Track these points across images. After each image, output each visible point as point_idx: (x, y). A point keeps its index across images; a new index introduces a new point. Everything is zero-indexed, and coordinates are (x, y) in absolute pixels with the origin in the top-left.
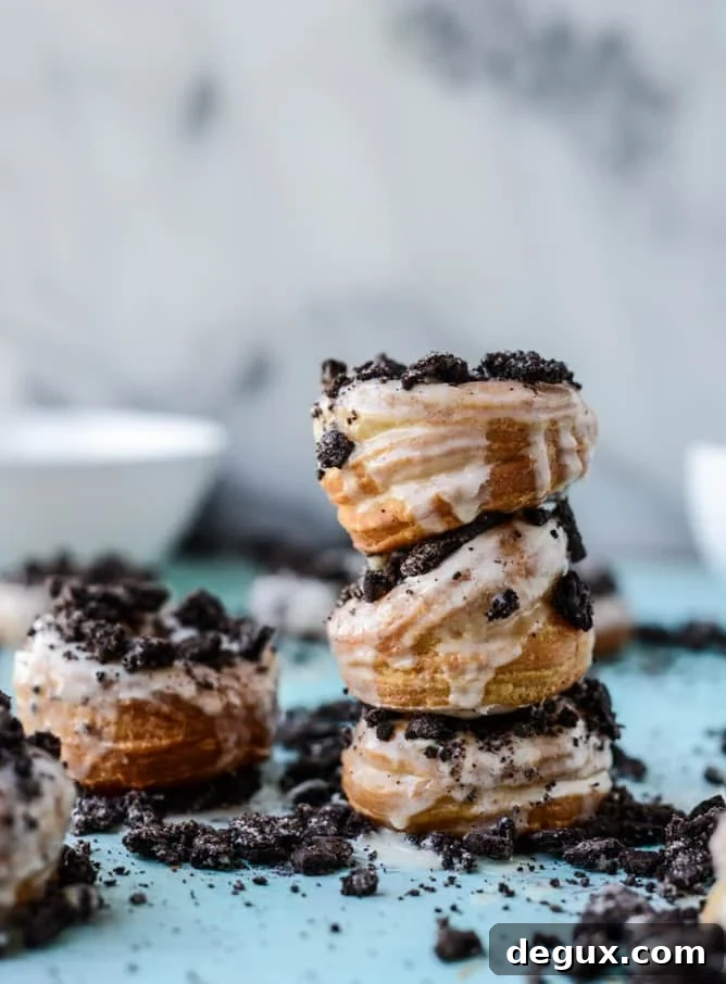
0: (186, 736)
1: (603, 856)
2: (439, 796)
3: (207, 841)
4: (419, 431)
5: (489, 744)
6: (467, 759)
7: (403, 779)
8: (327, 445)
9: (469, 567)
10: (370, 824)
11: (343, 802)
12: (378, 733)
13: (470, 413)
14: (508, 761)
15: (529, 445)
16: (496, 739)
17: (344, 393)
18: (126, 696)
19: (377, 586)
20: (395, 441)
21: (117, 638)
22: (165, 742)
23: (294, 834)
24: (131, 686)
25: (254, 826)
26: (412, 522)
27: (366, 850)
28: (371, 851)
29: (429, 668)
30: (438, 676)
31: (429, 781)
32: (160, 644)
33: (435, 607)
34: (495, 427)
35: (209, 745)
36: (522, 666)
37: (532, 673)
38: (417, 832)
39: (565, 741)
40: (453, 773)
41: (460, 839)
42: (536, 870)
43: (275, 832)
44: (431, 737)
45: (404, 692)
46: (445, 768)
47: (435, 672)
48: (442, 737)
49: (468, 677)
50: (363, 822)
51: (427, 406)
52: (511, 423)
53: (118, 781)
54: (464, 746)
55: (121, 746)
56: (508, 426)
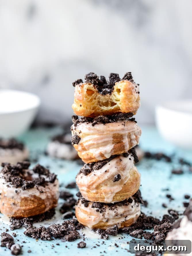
0: (37, 205)
1: (139, 235)
2: (99, 221)
3: (44, 234)
4: (96, 136)
5: (111, 208)
6: (106, 212)
7: (91, 217)
8: (74, 139)
9: (109, 169)
10: (83, 226)
11: (76, 219)
12: (85, 205)
13: (109, 132)
14: (116, 212)
15: (123, 139)
16: (113, 207)
17: (78, 126)
18: (23, 196)
19: (87, 172)
20: (90, 139)
21: (20, 182)
22: (33, 207)
23: (65, 230)
24: (24, 194)
25: (55, 228)
26: (95, 158)
27: (82, 233)
28: (83, 234)
29: (99, 193)
30: (102, 195)
31: (97, 217)
32: (30, 183)
33: (100, 179)
34: (115, 135)
35: (43, 206)
36: (122, 192)
37: (125, 193)
38: (95, 229)
39: (130, 207)
40: (103, 215)
41: (105, 231)
42: (123, 238)
43: (60, 230)
44: (98, 208)
45: (94, 198)
46: (101, 214)
47: (101, 194)
48: (100, 208)
49: (109, 195)
50: (81, 225)
51: (98, 131)
52: (119, 134)
53: (21, 216)
54: (106, 209)
55: (22, 208)
56: (118, 135)
